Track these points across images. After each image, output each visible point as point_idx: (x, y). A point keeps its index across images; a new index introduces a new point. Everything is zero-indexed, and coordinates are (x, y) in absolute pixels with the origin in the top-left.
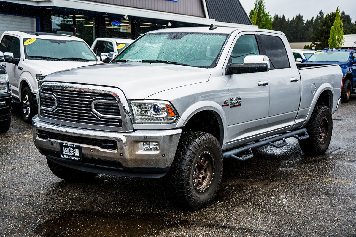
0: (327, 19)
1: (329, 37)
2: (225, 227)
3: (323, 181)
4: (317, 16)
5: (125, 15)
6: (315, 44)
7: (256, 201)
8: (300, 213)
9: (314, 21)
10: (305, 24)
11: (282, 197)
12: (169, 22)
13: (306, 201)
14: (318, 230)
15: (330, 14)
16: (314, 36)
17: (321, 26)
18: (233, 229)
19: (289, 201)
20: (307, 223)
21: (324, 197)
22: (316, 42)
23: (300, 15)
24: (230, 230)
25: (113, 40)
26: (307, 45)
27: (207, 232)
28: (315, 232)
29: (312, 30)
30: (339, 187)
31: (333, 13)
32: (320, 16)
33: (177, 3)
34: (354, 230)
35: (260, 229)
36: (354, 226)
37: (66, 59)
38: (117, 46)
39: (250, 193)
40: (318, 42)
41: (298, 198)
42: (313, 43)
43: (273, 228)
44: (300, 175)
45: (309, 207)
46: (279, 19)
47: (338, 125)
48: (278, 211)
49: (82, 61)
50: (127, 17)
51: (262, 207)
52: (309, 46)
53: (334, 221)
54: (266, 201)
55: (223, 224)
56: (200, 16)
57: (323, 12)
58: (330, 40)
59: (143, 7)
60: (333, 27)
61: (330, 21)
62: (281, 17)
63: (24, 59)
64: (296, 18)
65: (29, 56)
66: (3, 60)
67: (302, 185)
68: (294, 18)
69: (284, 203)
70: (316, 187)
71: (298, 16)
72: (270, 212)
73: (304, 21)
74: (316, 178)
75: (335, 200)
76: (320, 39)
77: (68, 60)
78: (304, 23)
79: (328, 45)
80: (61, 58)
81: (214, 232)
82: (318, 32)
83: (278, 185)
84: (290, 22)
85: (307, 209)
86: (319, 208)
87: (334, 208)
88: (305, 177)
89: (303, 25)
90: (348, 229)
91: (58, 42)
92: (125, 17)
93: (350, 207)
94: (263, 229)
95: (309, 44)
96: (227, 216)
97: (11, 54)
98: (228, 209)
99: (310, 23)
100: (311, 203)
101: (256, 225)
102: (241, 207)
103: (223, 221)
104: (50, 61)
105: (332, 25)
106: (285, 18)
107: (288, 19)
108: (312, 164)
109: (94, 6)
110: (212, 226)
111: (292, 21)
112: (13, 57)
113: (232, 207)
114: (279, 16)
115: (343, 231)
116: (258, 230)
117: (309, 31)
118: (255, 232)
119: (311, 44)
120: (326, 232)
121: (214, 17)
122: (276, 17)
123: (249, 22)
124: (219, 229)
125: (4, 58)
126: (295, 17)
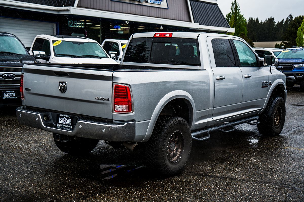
0: (295, 21)
1: (297, 37)
2: (211, 176)
3: (283, 149)
4: (287, 19)
5: (126, 21)
6: (284, 43)
7: (232, 161)
8: (265, 168)
9: (284, 23)
10: (276, 26)
11: (252, 158)
12: (161, 26)
13: (270, 161)
14: (276, 179)
15: (298, 17)
16: (284, 36)
17: (289, 28)
18: (216, 177)
19: (257, 161)
20: (269, 174)
21: (283, 159)
22: (285, 41)
23: (272, 18)
24: (214, 178)
25: (118, 41)
26: (277, 44)
27: (198, 179)
28: (274, 179)
29: (282, 31)
30: (295, 152)
31: (300, 16)
32: (290, 19)
33: (168, 10)
34: (302, 178)
35: (235, 177)
36: (302, 176)
37: (85, 57)
38: (122, 46)
39: (228, 156)
40: (287, 41)
41: (264, 159)
42: (282, 42)
43: (245, 177)
44: (266, 145)
45: (272, 165)
46: (253, 21)
47: (299, 109)
48: (248, 167)
49: (97, 58)
50: (128, 22)
51: (237, 165)
52: (280, 44)
53: (289, 173)
54: (240, 161)
55: (209, 174)
56: (187, 20)
57: (292, 15)
58: (298, 40)
59: (140, 14)
60: (299, 28)
61: (297, 24)
62: (255, 20)
63: (54, 57)
64: (268, 21)
65: (57, 54)
66: (39, 57)
67: (267, 151)
68: (266, 21)
69: (253, 162)
70: (278, 152)
71: (270, 18)
72: (243, 168)
73: (275, 23)
74: (279, 146)
75: (291, 160)
76: (289, 38)
77: (86, 57)
78: (275, 24)
79: (296, 44)
80: (81, 56)
81: (203, 179)
82: (287, 32)
83: (250, 151)
84: (262, 24)
85: (270, 166)
86: (279, 165)
87: (290, 165)
88: (270, 146)
89: (275, 27)
90: (298, 178)
91: (78, 43)
92: (126, 22)
93: (302, 165)
94: (238, 177)
95: (279, 43)
96: (212, 170)
97: (44, 53)
98: (212, 166)
99: (280, 24)
100: (273, 162)
101: (233, 175)
102: (222, 165)
103: (209, 173)
104: (72, 58)
105: (300, 26)
106: (258, 20)
107: (261, 21)
108: (276, 137)
109: (102, 14)
110: (201, 175)
111: (264, 23)
112: (45, 55)
113: (215, 164)
114: (253, 19)
115: (294, 179)
116: (234, 178)
117: (280, 32)
118: (232, 179)
119: (281, 43)
120: (282, 180)
121: (198, 21)
122: (251, 20)
123: (227, 26)
124: (206, 177)
125: (40, 56)
126: (267, 19)
